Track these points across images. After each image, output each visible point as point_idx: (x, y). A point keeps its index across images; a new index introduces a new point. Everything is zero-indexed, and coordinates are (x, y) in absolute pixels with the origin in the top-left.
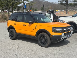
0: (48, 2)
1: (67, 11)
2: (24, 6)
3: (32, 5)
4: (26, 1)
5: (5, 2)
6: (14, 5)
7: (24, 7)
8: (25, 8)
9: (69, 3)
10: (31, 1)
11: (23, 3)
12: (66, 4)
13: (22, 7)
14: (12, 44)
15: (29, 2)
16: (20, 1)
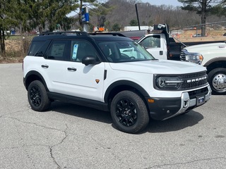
0: (149, 4)
1: (203, 29)
2: (83, 16)
3: (106, 14)
4: (88, 3)
5: (31, 6)
6: (54, 15)
7: (84, 20)
8: (86, 20)
9: (210, 6)
10: (103, 2)
11: (81, 9)
12: (202, 9)
13: (76, 20)
14: (47, 126)
15: (96, 5)
16: (71, 3)
